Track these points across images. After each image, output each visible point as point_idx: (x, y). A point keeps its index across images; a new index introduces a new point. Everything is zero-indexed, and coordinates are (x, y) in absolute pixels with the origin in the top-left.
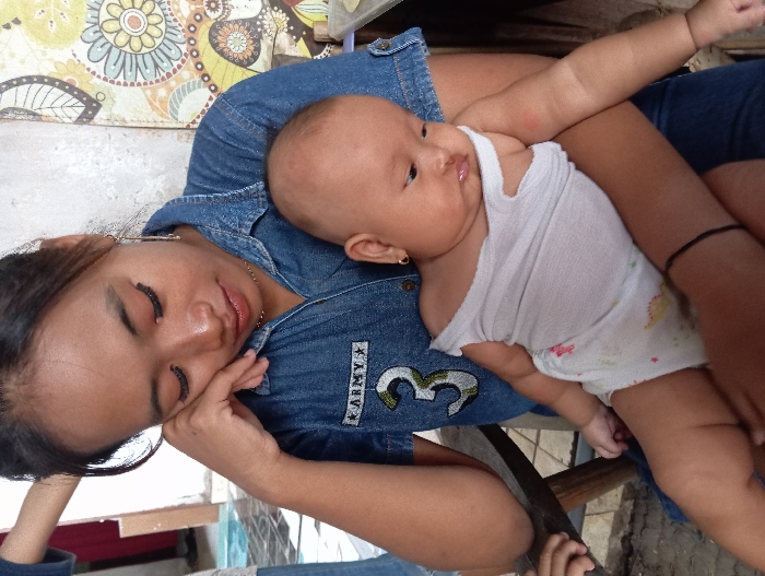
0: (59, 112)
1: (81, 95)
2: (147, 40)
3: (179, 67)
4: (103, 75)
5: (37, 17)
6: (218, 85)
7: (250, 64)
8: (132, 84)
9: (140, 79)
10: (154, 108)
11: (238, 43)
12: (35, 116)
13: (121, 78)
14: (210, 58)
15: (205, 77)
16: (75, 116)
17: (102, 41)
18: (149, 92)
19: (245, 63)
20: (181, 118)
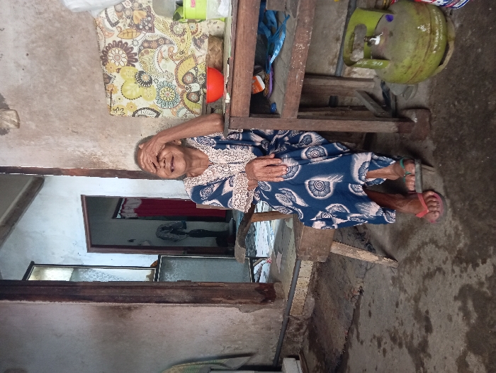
0: (151, 115)
1: (155, 111)
2: (171, 98)
3: (179, 104)
4: (160, 107)
5: (145, 95)
6: (189, 107)
9: (169, 107)
10: (173, 114)
11: (194, 97)
12: (146, 116)
13: (165, 108)
14: (186, 101)
15: (185, 106)
16: (154, 116)
17: (160, 99)
18: (171, 110)
19: (196, 102)
20: (179, 116)
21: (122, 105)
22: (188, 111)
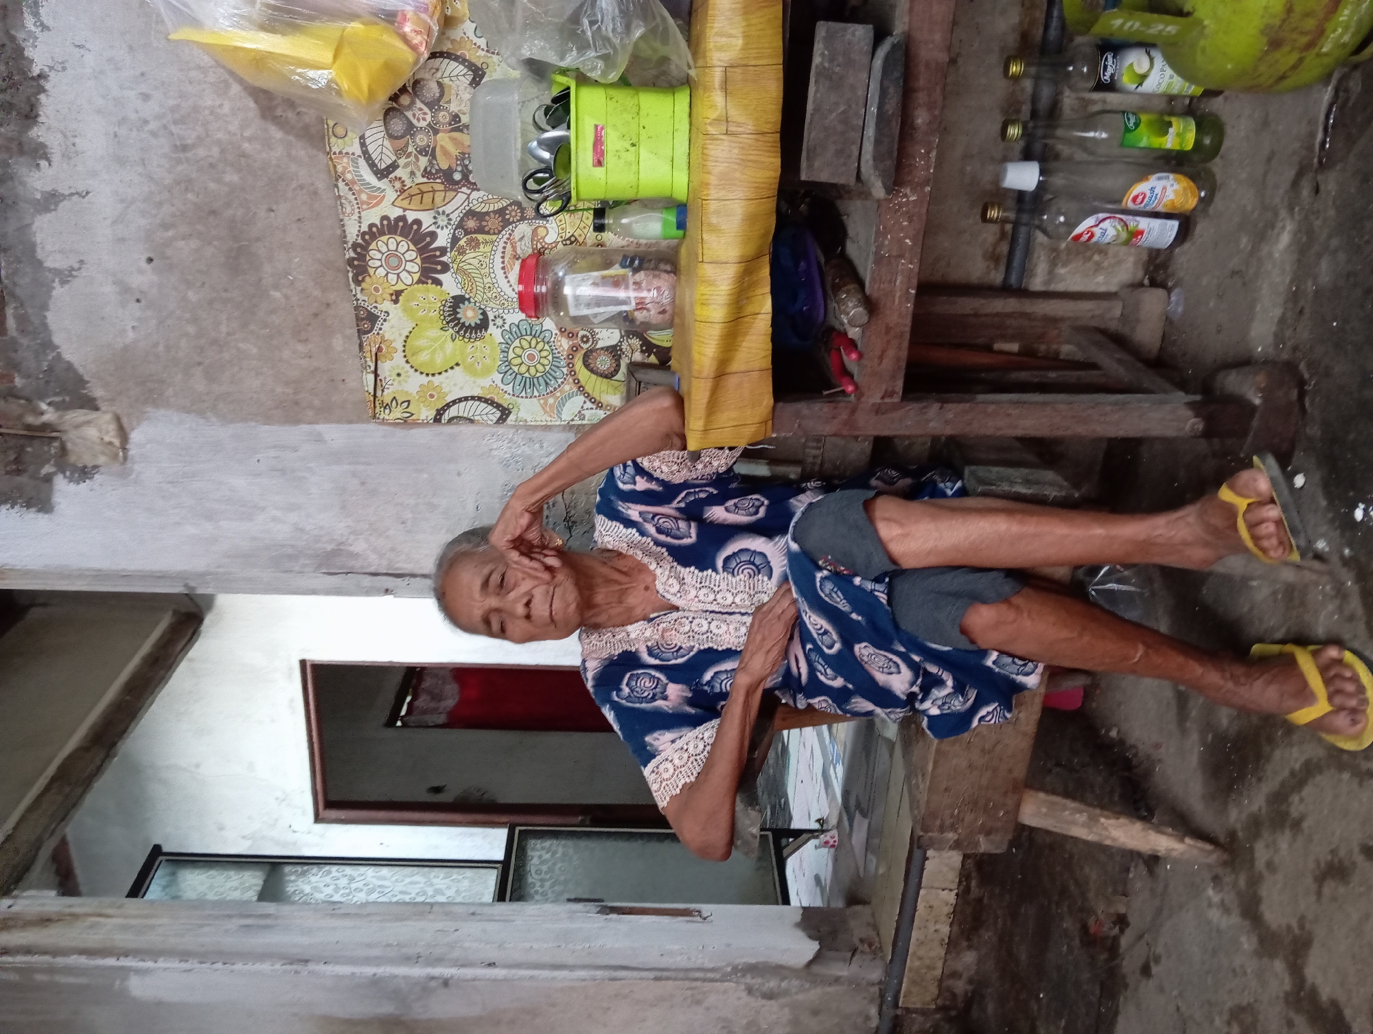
0: (485, 417)
1: (499, 406)
2: (540, 368)
3: (562, 383)
5: (469, 360)
6: (590, 392)
7: (613, 376)
8: (531, 397)
9: (536, 393)
10: (545, 412)
11: (604, 363)
12: (471, 421)
13: (523, 394)
14: (583, 374)
15: (581, 389)
17: (511, 371)
18: (542, 401)
19: (608, 376)
20: (564, 417)
21: (407, 392)
22: (588, 402)
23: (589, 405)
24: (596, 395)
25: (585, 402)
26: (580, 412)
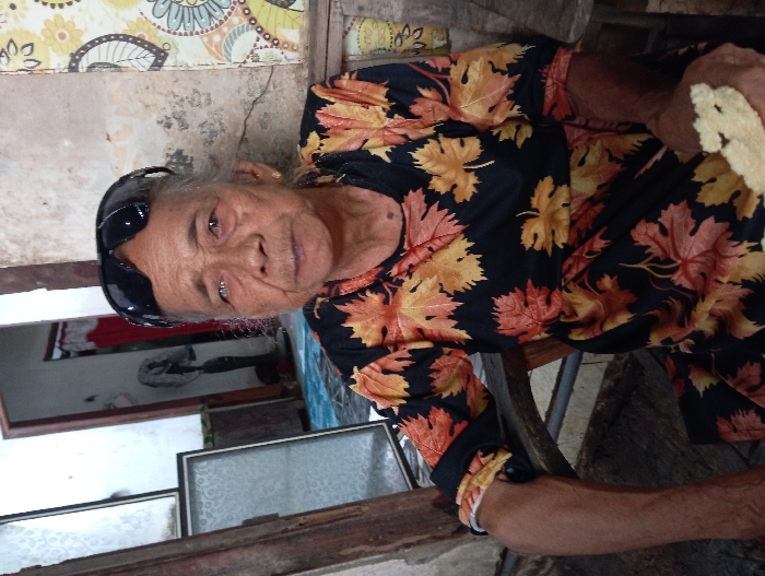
1: (150, 47)
4: (167, 29)
7: (291, 4)
8: (192, 34)
10: (211, 52)
12: (118, 68)
13: (182, 30)
14: (255, 3)
16: (148, 65)
19: (286, 4)
20: (234, 59)
21: (28, 32)
22: (262, 39)
23: (263, 42)
24: (270, 29)
25: (258, 39)
26: (252, 52)
